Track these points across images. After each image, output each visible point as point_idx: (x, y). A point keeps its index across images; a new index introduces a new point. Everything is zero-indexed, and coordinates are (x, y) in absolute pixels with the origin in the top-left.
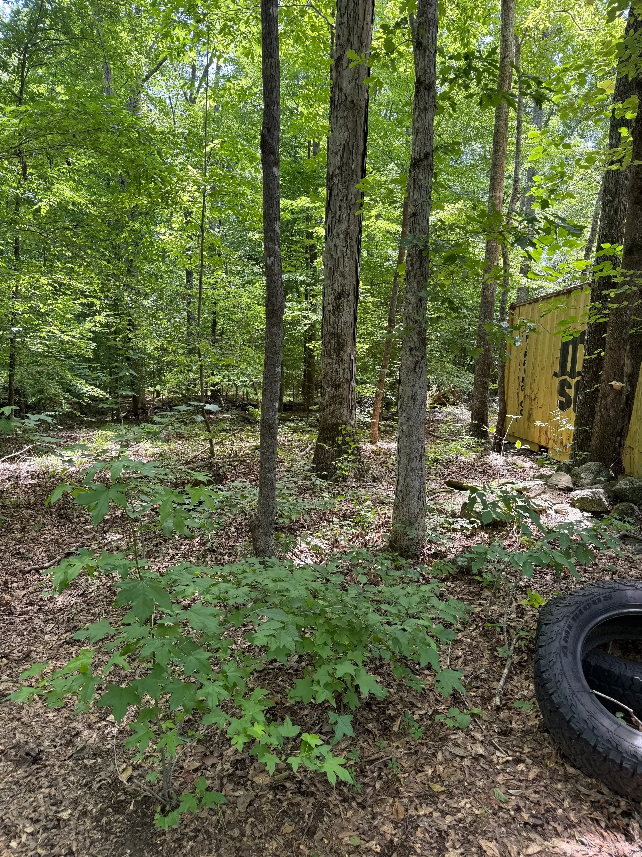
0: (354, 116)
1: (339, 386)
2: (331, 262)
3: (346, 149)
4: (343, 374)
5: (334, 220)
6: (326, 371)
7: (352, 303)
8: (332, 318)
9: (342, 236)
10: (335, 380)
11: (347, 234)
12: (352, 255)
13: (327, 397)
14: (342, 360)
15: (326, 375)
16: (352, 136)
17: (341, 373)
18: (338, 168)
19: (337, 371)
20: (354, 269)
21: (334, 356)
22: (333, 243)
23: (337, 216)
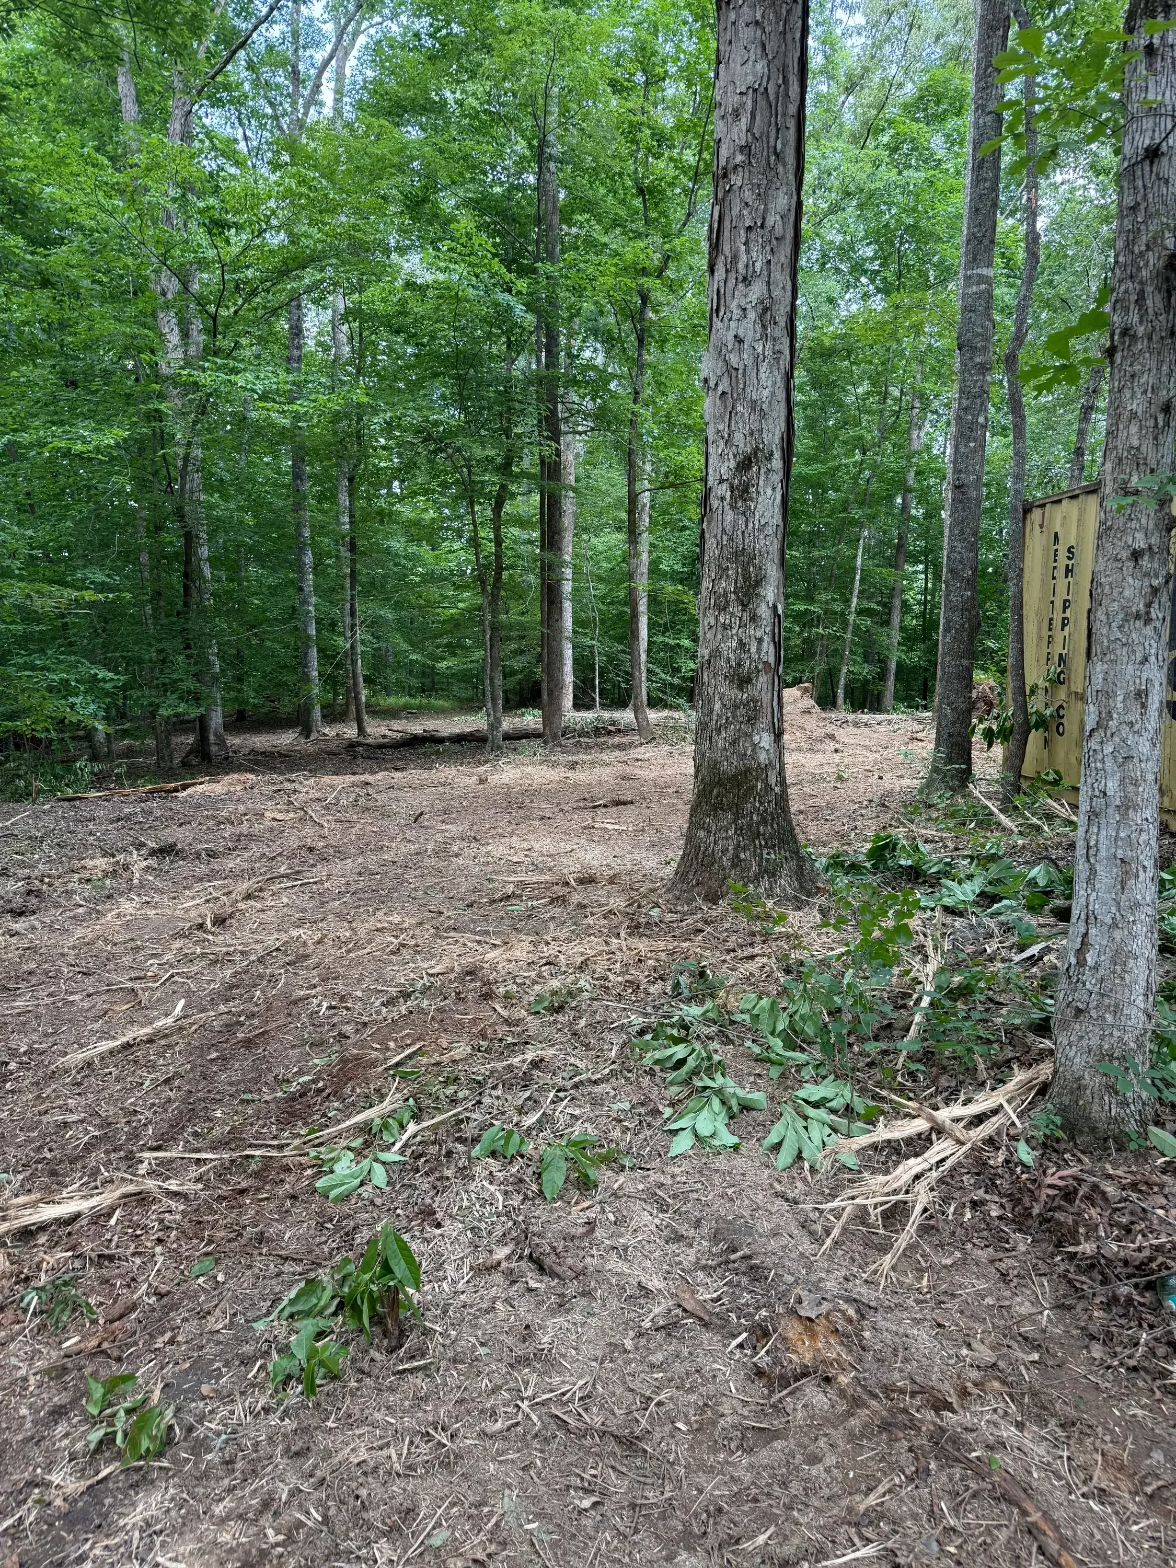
0: (778, 18)
1: (749, 680)
2: (725, 380)
3: (762, 103)
4: (759, 650)
5: (732, 276)
6: (713, 645)
7: (777, 478)
8: (729, 516)
9: (752, 315)
10: (739, 665)
11: (766, 310)
12: (777, 359)
13: (717, 706)
14: (754, 618)
15: (715, 654)
16: (773, 70)
17: (753, 650)
18: (742, 148)
19: (742, 644)
20: (782, 395)
21: (737, 610)
22: (732, 333)
23: (741, 266)
